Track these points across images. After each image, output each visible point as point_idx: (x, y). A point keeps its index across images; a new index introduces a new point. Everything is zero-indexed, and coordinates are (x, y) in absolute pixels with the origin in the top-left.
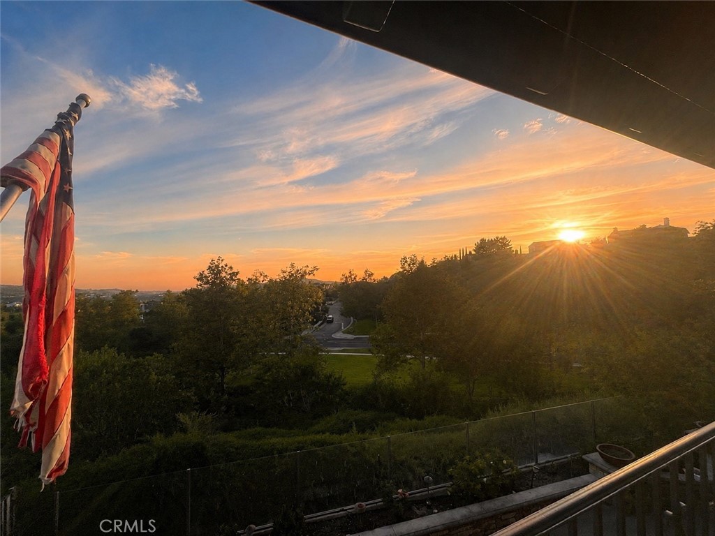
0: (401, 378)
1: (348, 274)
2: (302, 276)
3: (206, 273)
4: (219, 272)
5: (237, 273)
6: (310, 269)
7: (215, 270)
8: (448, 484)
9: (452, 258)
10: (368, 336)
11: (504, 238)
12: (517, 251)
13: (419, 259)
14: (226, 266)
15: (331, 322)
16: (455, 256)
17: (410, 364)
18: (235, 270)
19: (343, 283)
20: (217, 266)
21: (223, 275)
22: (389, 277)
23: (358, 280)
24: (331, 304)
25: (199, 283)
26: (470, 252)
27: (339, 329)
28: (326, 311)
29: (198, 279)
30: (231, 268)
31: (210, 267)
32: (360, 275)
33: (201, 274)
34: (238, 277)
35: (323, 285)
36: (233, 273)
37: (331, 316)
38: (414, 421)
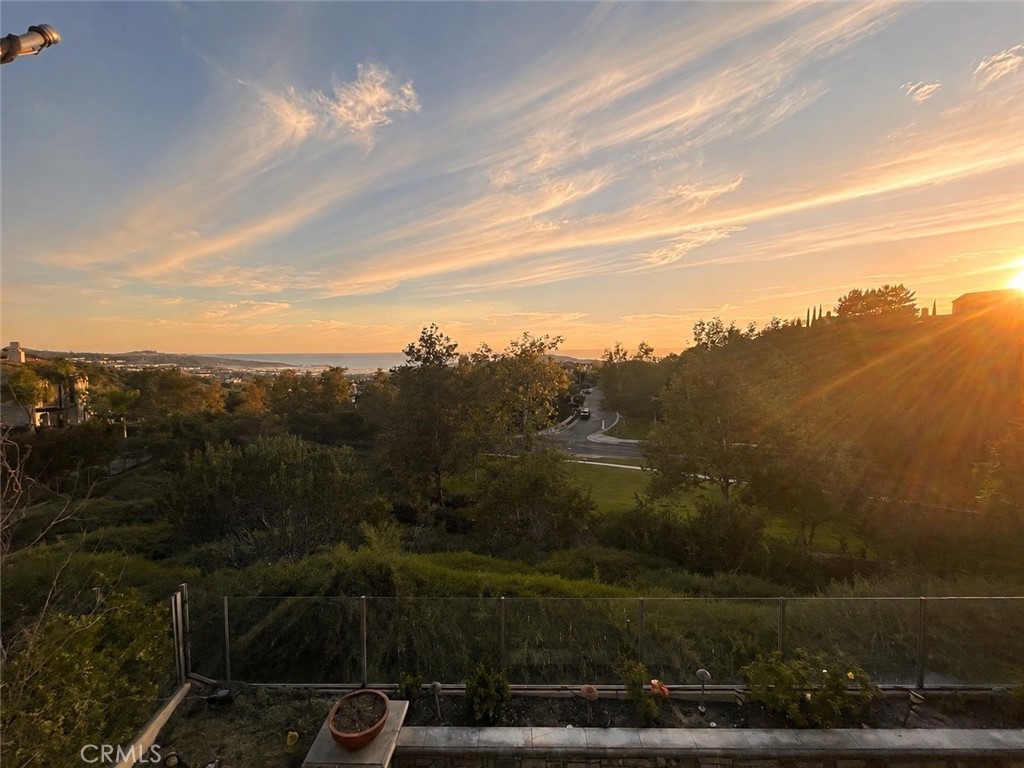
0: (684, 509)
1: (613, 350)
2: (541, 350)
3: (417, 345)
4: (433, 344)
5: (456, 345)
6: (550, 340)
7: (428, 341)
8: (738, 687)
9: (793, 323)
10: (637, 441)
11: (902, 288)
12: (925, 311)
13: (726, 326)
14: (442, 336)
15: (586, 418)
16: (799, 321)
17: (704, 488)
18: (452, 343)
19: (605, 362)
20: (430, 336)
21: (438, 348)
22: (679, 355)
23: (628, 358)
24: (588, 393)
25: (409, 358)
26: (829, 313)
27: (597, 430)
28: (580, 402)
29: (407, 354)
30: (448, 339)
31: (422, 339)
32: (632, 351)
33: (412, 347)
34: (456, 351)
35: (577, 365)
36: (451, 346)
37: (587, 410)
38: (697, 576)
